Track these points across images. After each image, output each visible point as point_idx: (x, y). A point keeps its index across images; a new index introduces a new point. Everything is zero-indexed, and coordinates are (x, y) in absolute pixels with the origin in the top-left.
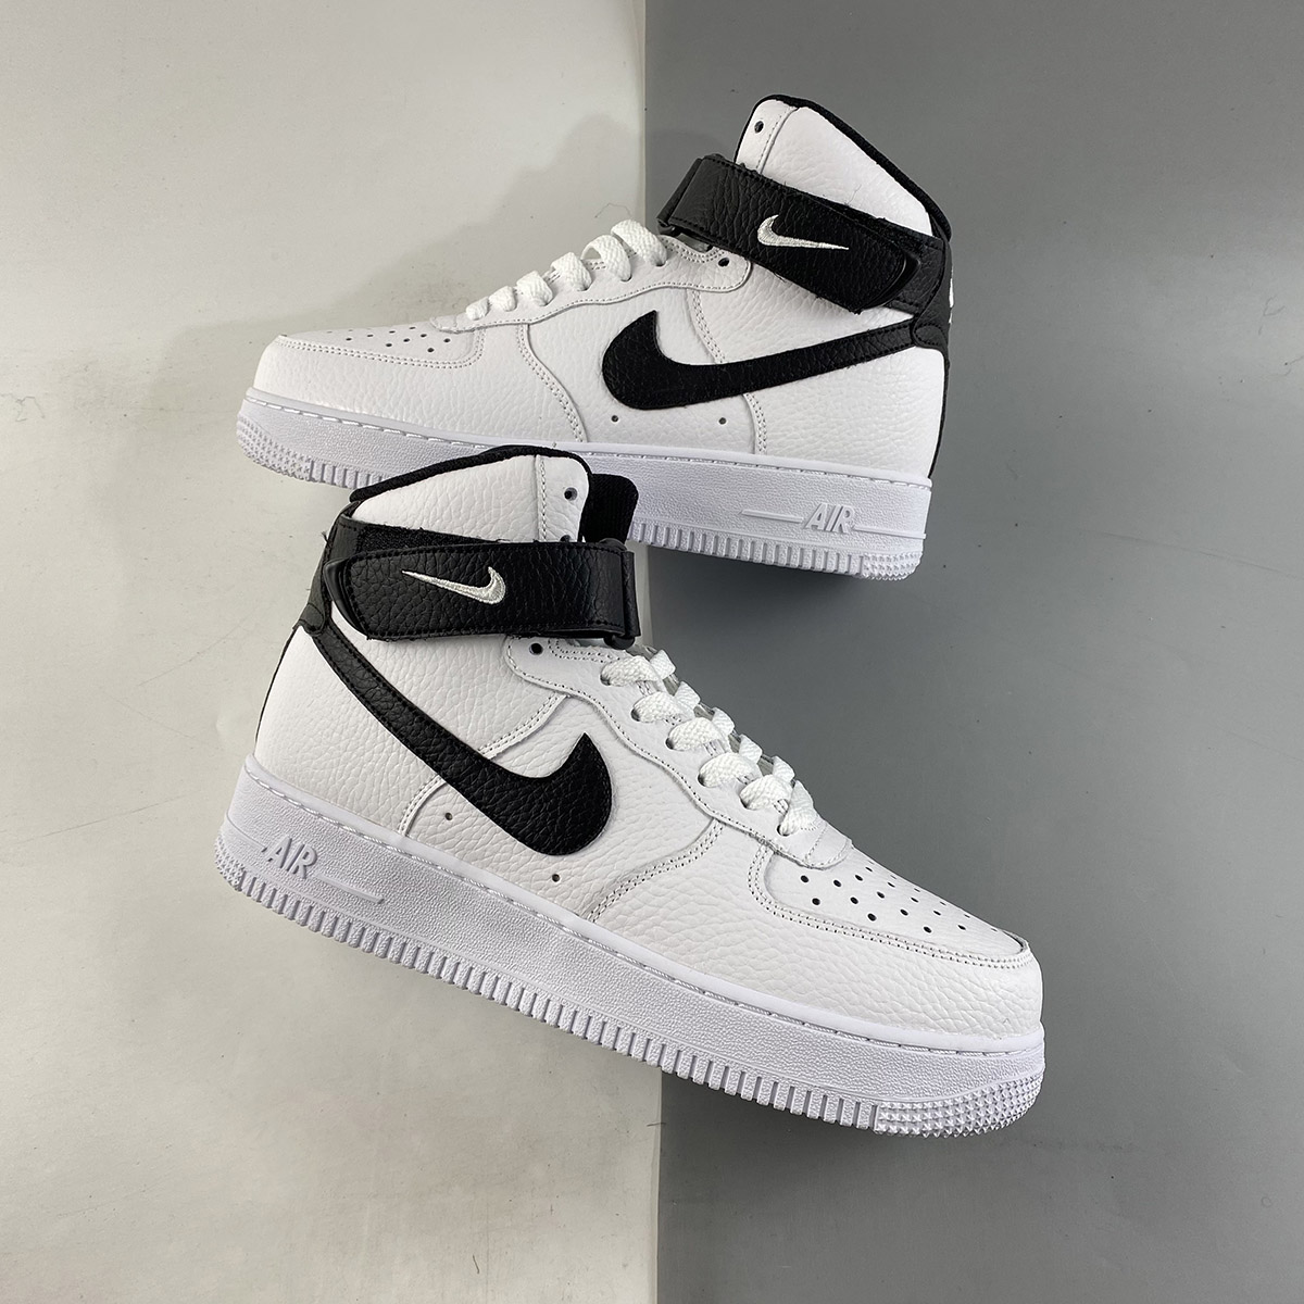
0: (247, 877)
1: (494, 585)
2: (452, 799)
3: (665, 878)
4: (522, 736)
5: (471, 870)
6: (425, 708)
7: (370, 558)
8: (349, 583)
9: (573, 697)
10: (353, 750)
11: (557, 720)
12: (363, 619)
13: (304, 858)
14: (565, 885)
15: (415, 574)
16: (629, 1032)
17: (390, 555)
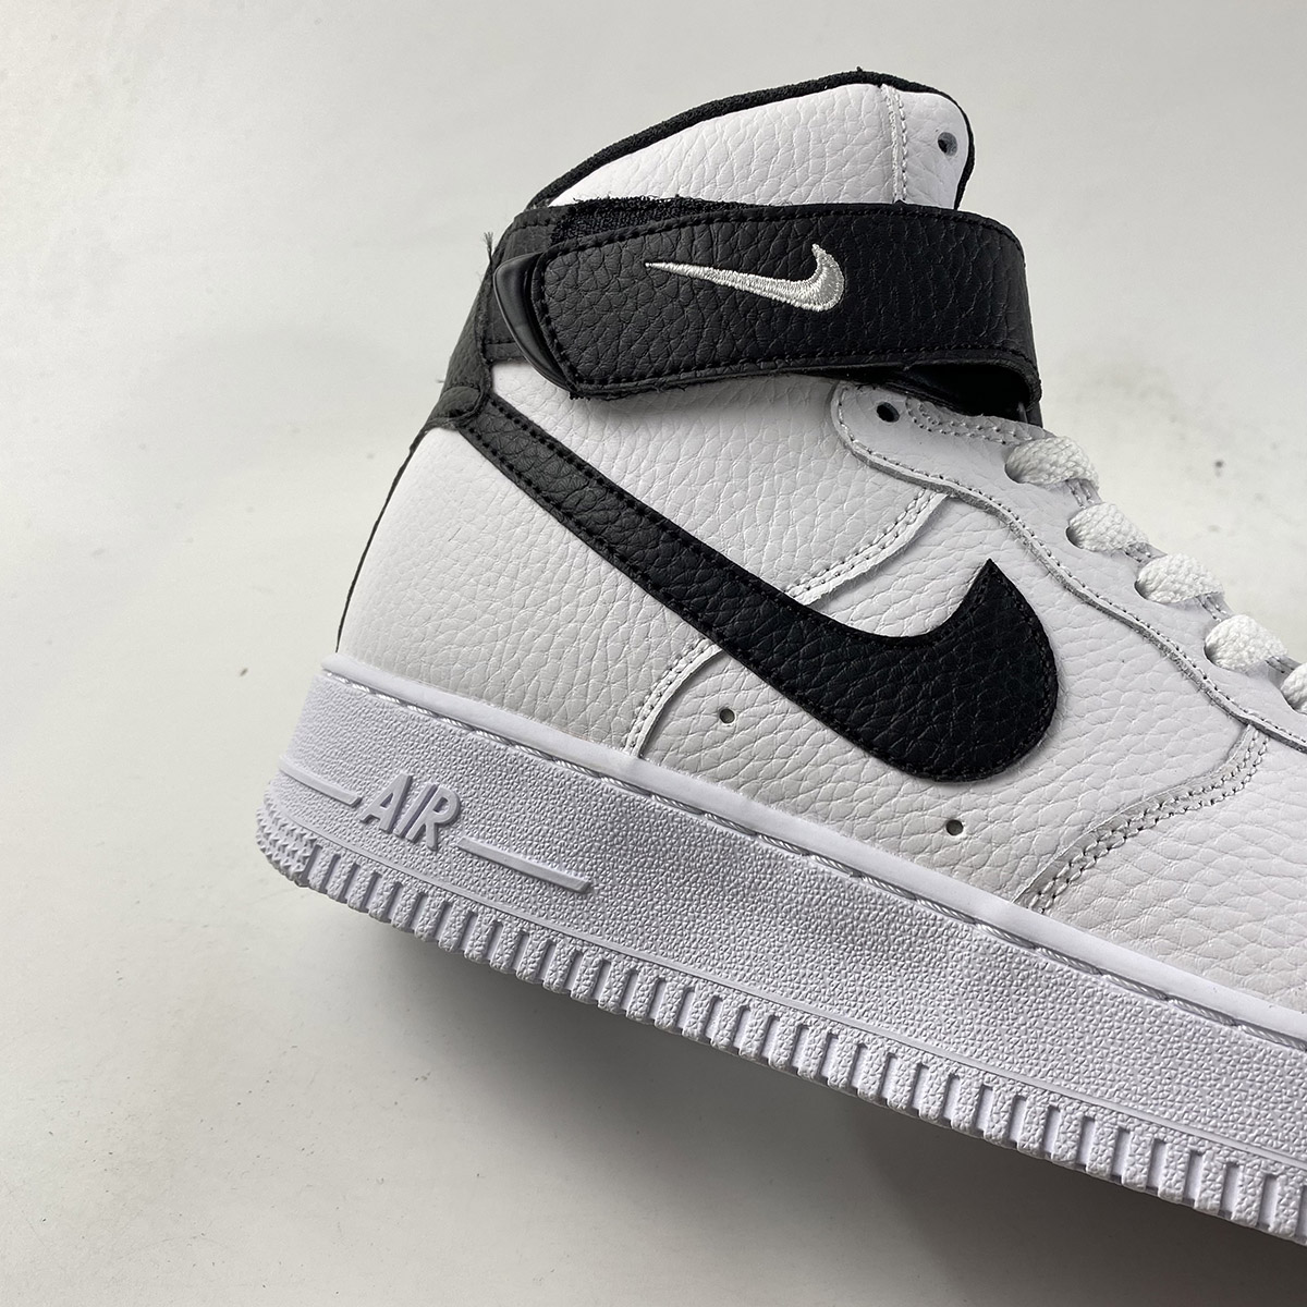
0: (321, 855)
1: (823, 276)
2: (736, 682)
3: (1184, 825)
4: (869, 564)
5: (774, 817)
6: (678, 519)
7: (583, 248)
8: (541, 295)
9: (960, 498)
10: (538, 605)
11: (934, 537)
12: (565, 358)
13: (437, 809)
14: (977, 841)
15: (672, 266)
16: (1148, 1137)
17: (622, 239)
